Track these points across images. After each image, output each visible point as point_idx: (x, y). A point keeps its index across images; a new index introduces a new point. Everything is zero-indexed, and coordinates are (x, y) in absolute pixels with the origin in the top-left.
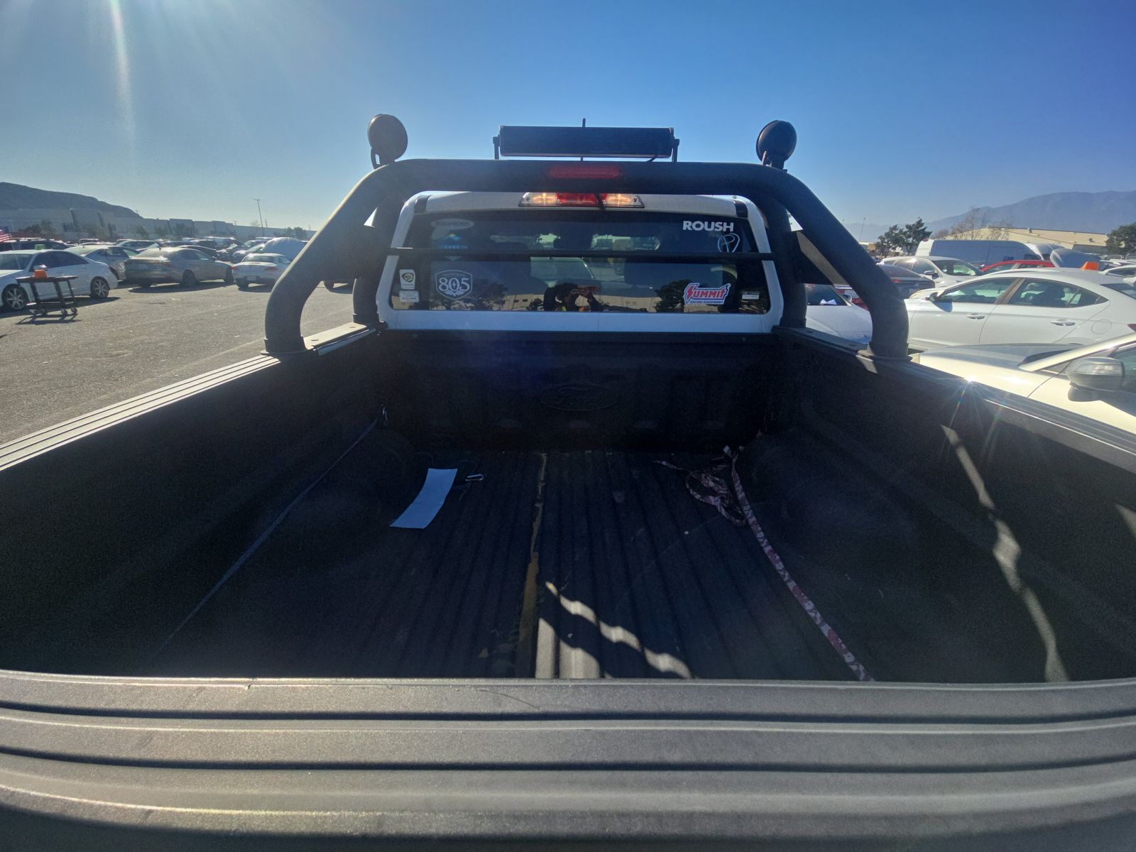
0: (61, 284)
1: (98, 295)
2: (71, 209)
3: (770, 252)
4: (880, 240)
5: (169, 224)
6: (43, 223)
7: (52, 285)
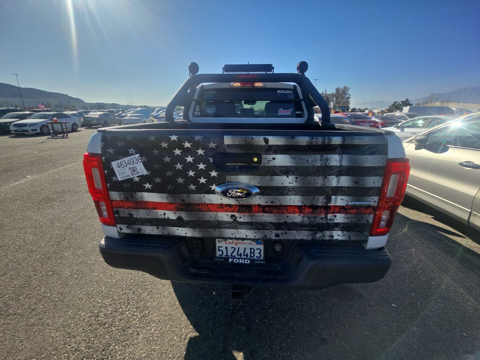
0: (63, 124)
1: (74, 130)
2: (58, 99)
3: (303, 98)
4: (389, 108)
5: (95, 105)
6: (48, 104)
7: (59, 125)
